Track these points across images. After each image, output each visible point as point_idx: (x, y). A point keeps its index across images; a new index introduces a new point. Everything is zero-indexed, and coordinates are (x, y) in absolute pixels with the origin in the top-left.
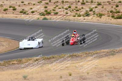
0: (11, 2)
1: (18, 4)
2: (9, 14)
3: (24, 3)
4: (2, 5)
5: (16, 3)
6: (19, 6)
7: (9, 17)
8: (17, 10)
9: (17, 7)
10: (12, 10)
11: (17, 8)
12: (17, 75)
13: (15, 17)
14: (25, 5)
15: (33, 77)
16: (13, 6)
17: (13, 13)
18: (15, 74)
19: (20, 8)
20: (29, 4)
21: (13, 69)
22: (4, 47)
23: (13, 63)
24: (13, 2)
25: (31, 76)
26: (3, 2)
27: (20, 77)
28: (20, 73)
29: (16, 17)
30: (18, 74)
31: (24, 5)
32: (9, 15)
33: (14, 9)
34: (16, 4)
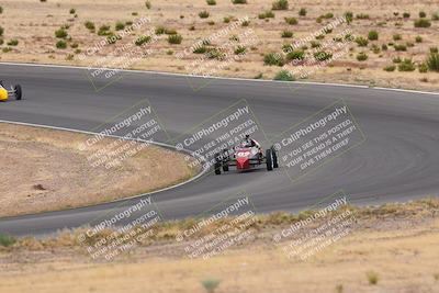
0: (162, 15)
1: (188, 20)
2: (153, 55)
3: (209, 19)
4: (130, 23)
5: (182, 17)
6: (193, 29)
7: (157, 68)
8: (183, 43)
9: (183, 33)
10: (167, 44)
11: (185, 37)
12: (181, 279)
13: (175, 69)
14: (212, 24)
15: (238, 288)
16: (170, 28)
17: (170, 53)
18: (175, 272)
19: (193, 35)
20: (227, 21)
21: (169, 256)
22: (136, 177)
23: (166, 236)
24: (168, 16)
25: (232, 282)
26: (134, 14)
27: (193, 283)
28: (191, 271)
29: (180, 68)
30: (185, 274)
31: (209, 27)
32: (154, 61)
33: (175, 41)
34: (180, 21)
